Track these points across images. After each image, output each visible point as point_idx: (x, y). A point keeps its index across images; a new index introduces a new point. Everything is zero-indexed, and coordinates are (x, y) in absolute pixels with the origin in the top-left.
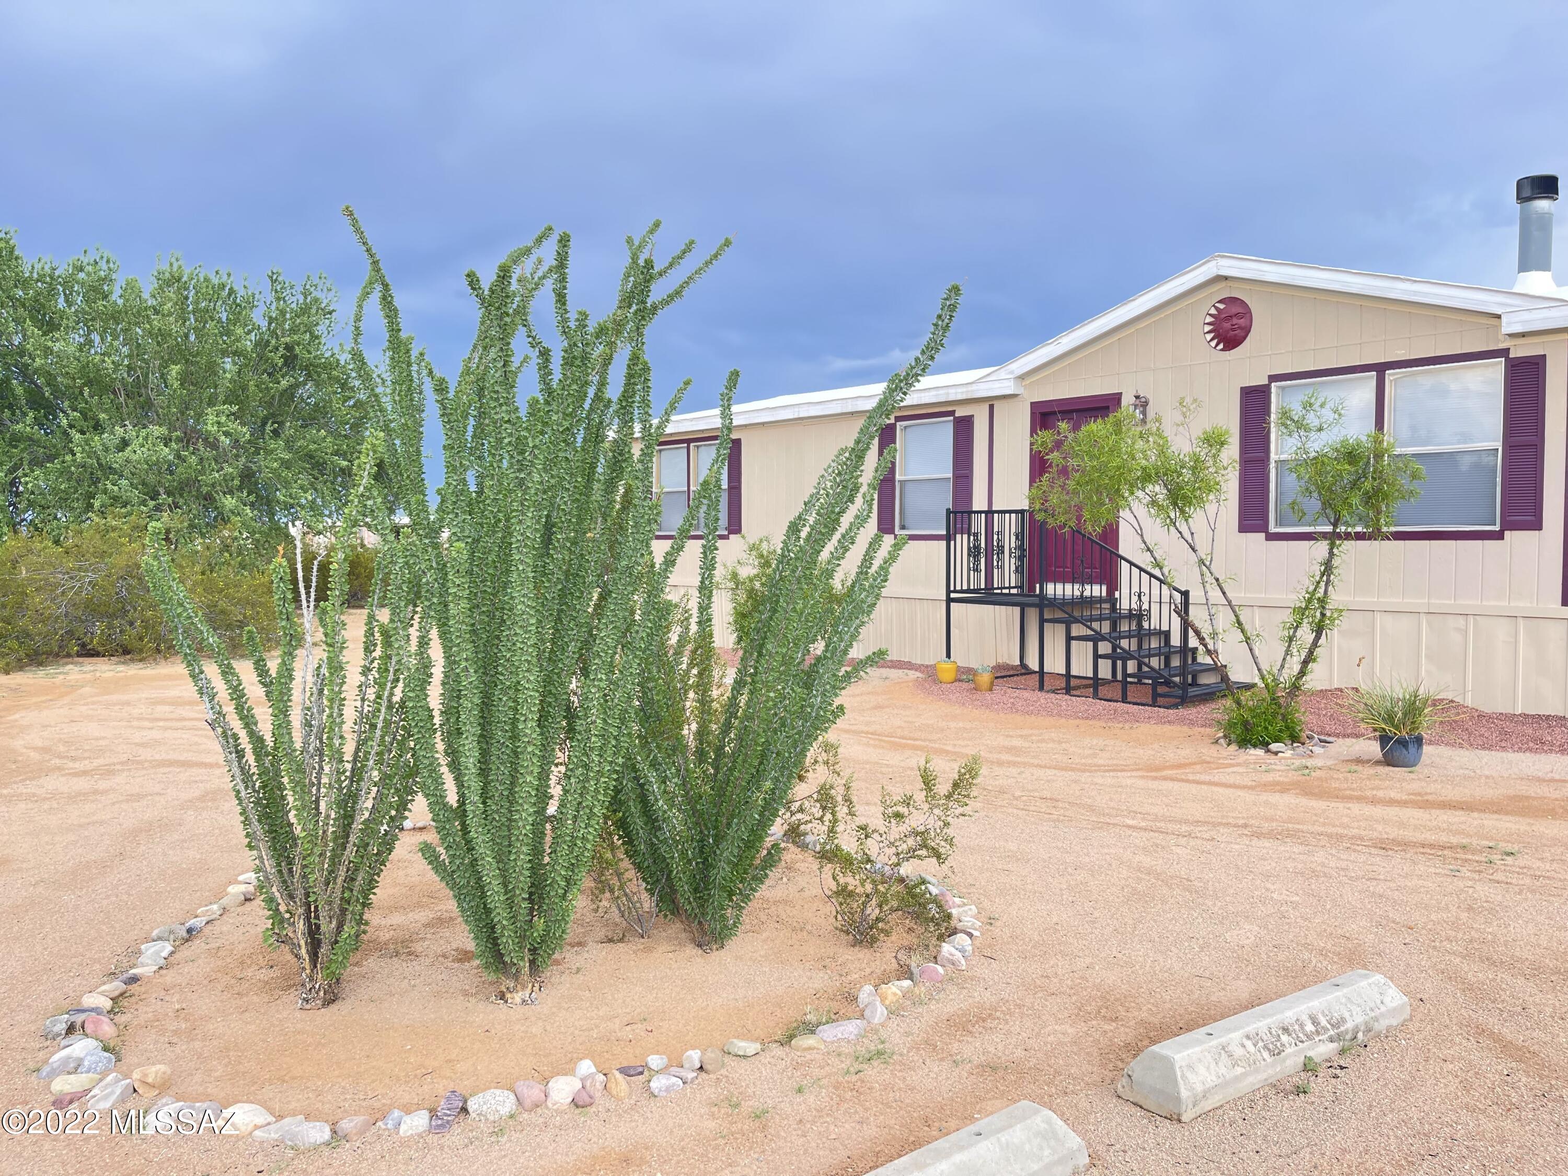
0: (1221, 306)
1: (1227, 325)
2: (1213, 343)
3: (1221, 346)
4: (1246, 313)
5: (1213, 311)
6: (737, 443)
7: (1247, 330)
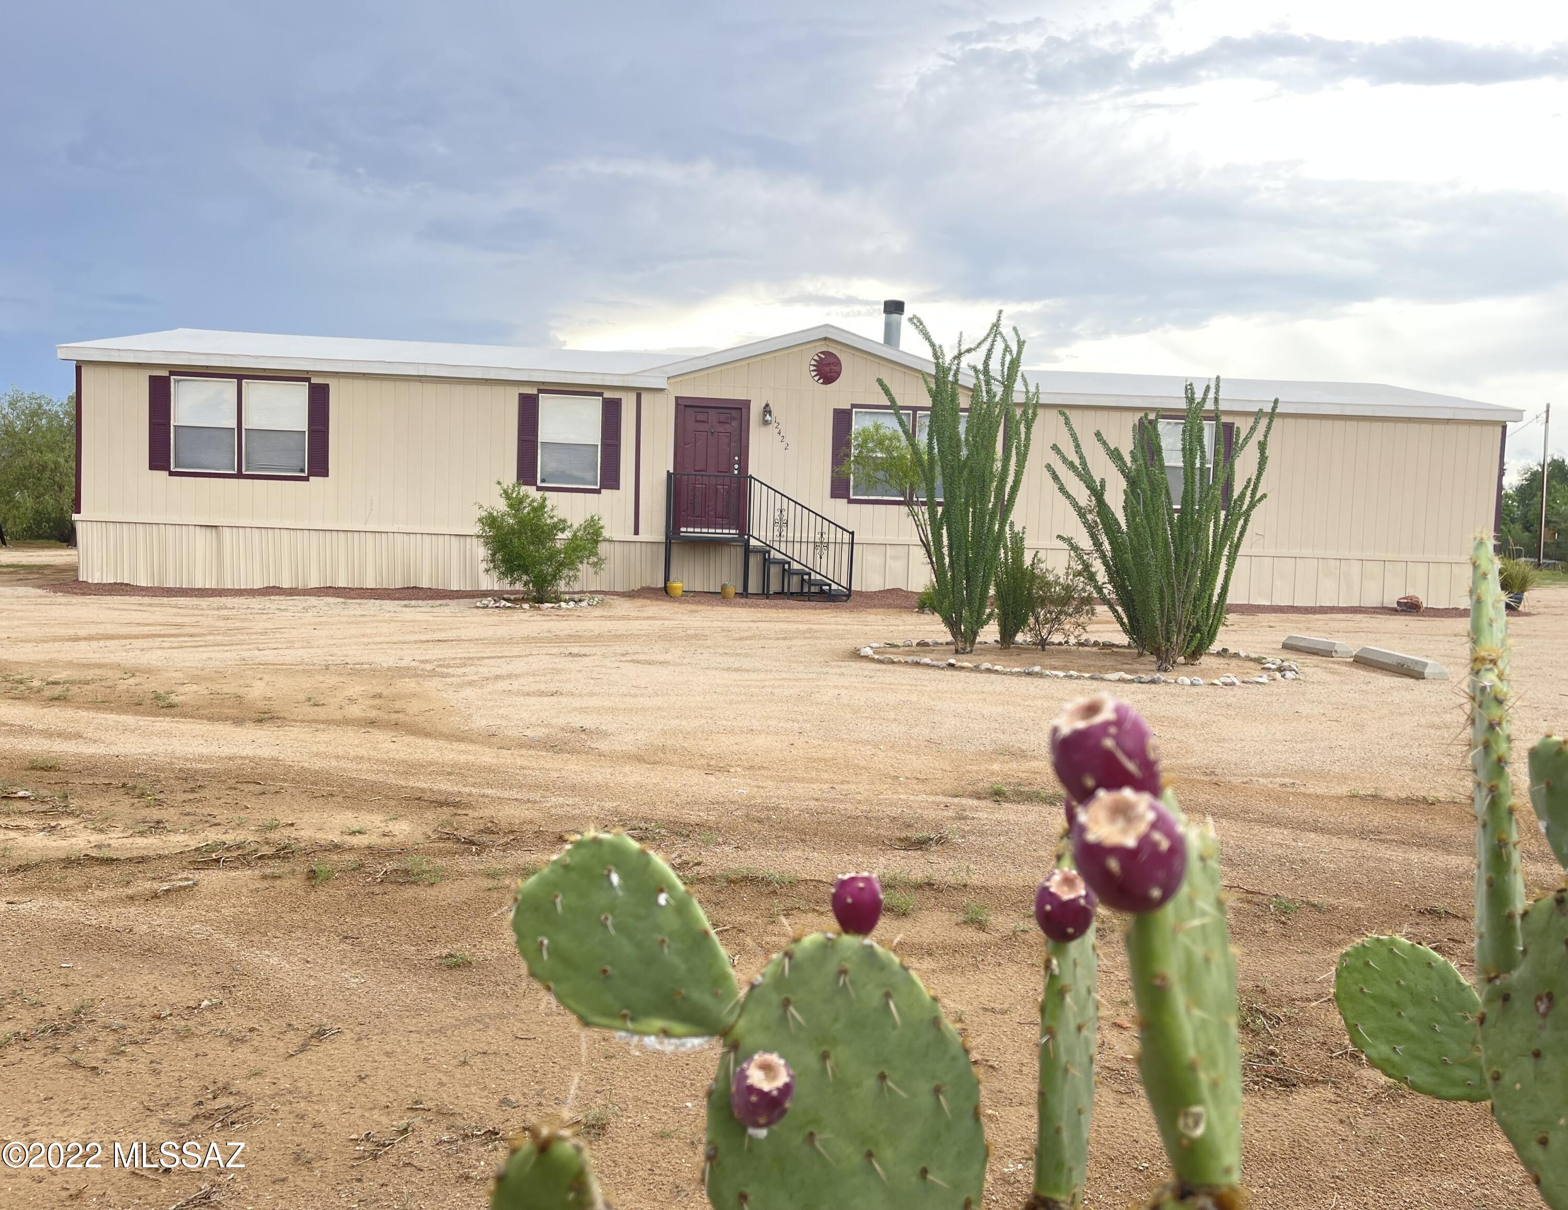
0: (823, 356)
1: (827, 369)
2: (816, 378)
3: (821, 381)
4: (838, 364)
5: (816, 358)
6: (325, 389)
7: (838, 374)
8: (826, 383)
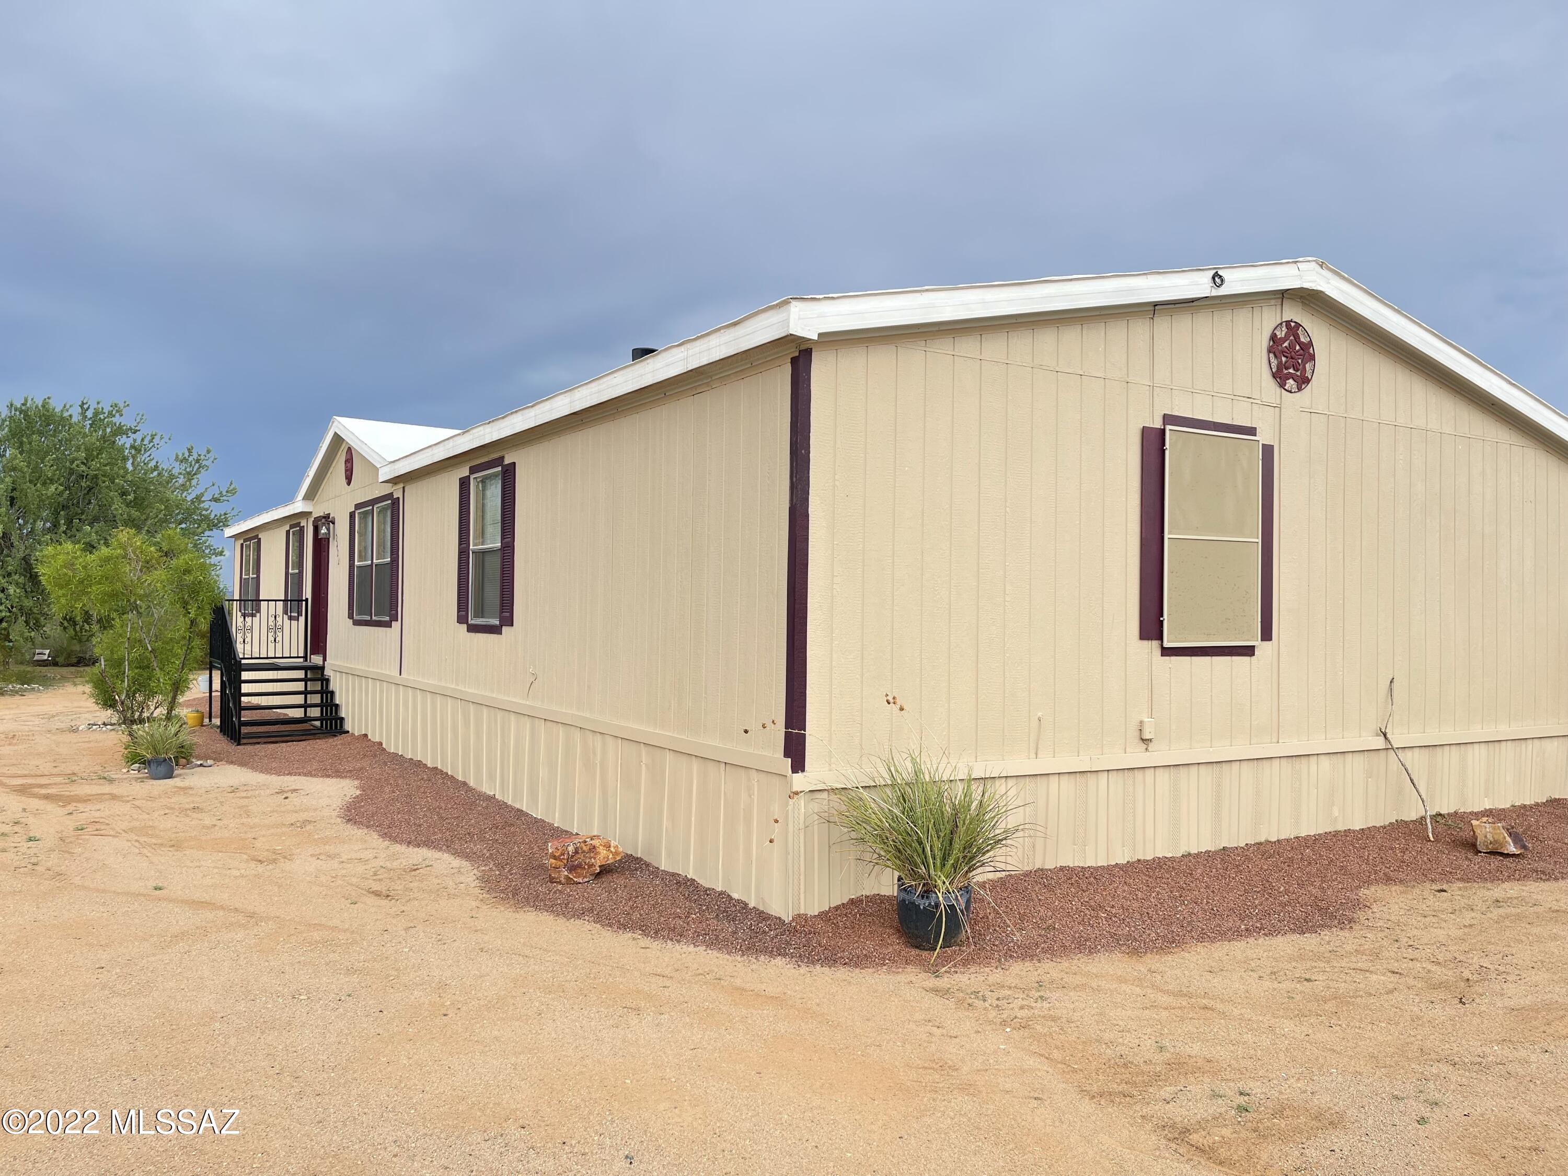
8: (349, 483)
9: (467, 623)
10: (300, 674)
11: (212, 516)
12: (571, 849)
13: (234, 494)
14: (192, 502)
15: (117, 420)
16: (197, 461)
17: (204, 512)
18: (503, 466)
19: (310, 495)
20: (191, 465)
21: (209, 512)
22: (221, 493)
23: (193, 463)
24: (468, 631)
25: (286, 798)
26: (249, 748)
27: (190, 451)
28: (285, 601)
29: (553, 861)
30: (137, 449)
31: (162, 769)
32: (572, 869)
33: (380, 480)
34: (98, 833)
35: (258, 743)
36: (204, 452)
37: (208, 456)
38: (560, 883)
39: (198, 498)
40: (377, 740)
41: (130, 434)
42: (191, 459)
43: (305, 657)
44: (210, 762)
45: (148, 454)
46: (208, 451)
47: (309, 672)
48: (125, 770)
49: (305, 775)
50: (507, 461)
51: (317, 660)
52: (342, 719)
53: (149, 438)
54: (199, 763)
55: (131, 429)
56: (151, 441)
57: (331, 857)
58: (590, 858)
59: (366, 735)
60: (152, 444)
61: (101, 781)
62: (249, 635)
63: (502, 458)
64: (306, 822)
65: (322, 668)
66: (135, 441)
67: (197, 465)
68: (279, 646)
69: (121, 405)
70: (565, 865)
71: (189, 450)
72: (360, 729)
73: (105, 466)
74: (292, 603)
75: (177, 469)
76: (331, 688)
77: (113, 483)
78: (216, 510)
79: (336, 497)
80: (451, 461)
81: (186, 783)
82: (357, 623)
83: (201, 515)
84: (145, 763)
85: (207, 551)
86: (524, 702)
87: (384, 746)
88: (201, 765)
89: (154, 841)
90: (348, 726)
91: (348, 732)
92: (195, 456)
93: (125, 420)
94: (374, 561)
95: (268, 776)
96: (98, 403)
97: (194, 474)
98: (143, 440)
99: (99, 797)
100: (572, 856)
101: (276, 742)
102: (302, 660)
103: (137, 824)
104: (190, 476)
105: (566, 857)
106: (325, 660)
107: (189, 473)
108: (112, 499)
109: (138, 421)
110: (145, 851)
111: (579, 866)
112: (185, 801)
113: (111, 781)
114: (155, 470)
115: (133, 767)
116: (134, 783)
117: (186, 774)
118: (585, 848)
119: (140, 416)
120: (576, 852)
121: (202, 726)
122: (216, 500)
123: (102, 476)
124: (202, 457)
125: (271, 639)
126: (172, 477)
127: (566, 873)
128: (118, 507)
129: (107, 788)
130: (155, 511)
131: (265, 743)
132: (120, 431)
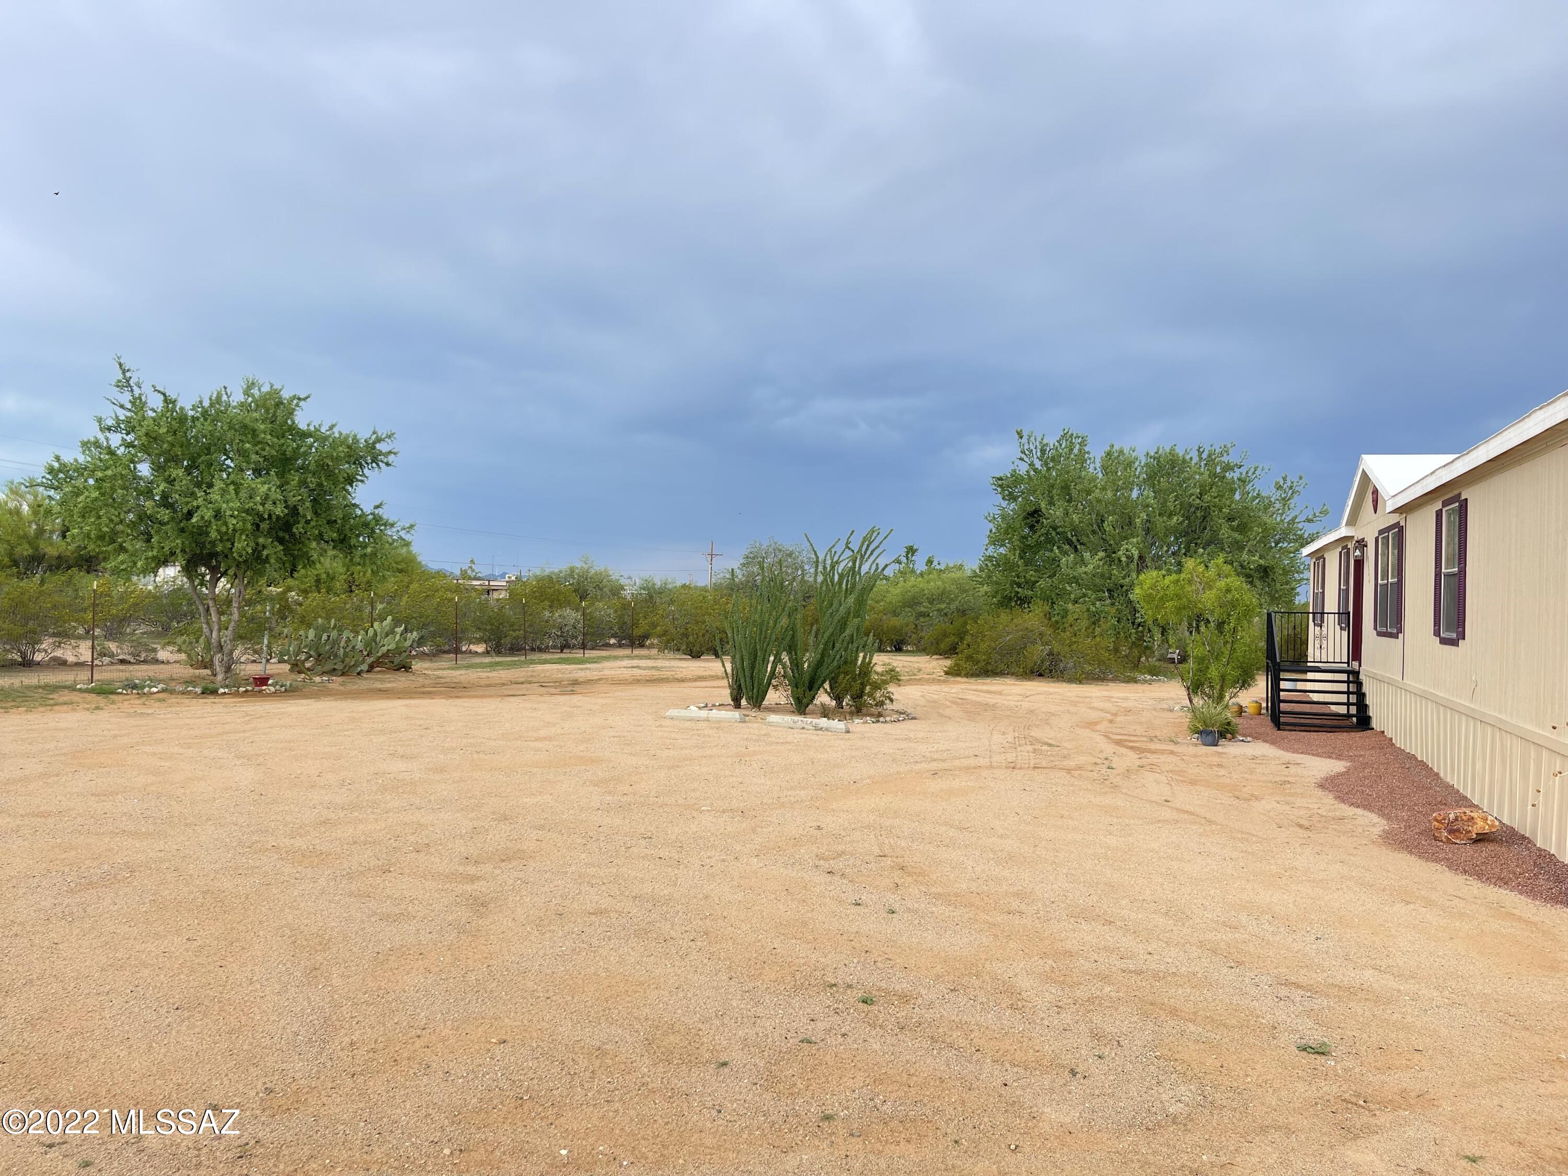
1: (1374, 498)
2: (1373, 509)
7: (1377, 501)
8: (1375, 512)
9: (1439, 636)
10: (1344, 677)
11: (1306, 536)
12: (1452, 816)
13: (1326, 514)
14: (1288, 523)
15: (1225, 459)
16: (1291, 488)
17: (1299, 532)
18: (1460, 502)
19: (1352, 522)
20: (1285, 492)
21: (1303, 531)
22: (1315, 514)
23: (1287, 490)
24: (1440, 643)
25: (1287, 767)
26: (1285, 733)
27: (1285, 479)
28: (1339, 613)
29: (1436, 823)
30: (1242, 480)
31: (1210, 738)
32: (1451, 832)
33: (1387, 512)
34: (1151, 770)
35: (1295, 730)
36: (1295, 480)
37: (1300, 482)
38: (1442, 841)
39: (1293, 520)
40: (1390, 736)
41: (1236, 469)
42: (1285, 486)
43: (1348, 663)
44: (1249, 739)
45: (1251, 484)
46: (1301, 478)
47: (1351, 676)
48: (1189, 738)
49: (1313, 755)
50: (1463, 497)
51: (1355, 665)
52: (1370, 717)
53: (1253, 470)
54: (1241, 739)
55: (1237, 465)
56: (1254, 473)
57: (1287, 803)
58: (1469, 826)
59: (1383, 732)
60: (1254, 475)
61: (1170, 743)
62: (1325, 642)
63: (1460, 494)
64: (1285, 782)
65: (1358, 673)
66: (1241, 474)
67: (1291, 491)
68: (1324, 651)
69: (1229, 446)
70: (1446, 828)
71: (1283, 478)
72: (1380, 727)
73: (1215, 498)
74: (1342, 614)
75: (1275, 495)
76: (1364, 690)
77: (1221, 512)
78: (1308, 529)
79: (1369, 523)
80: (1430, 496)
81: (1225, 750)
82: (1380, 634)
83: (1295, 534)
84: (1200, 733)
85: (1302, 567)
86: (1468, 704)
87: (1394, 742)
88: (1243, 741)
89: (1181, 779)
90: (1374, 724)
91: (1373, 729)
92: (1289, 484)
93: (1231, 458)
94: (1390, 580)
95: (1282, 752)
96: (1212, 446)
97: (1289, 499)
98: (1247, 473)
99: (1163, 752)
100: (1452, 822)
101: (1310, 731)
102: (1346, 665)
103: (1176, 769)
104: (1285, 501)
105: (1446, 821)
106: (1360, 666)
107: (1284, 499)
108: (1221, 525)
109: (1243, 457)
110: (1172, 783)
111: (1458, 830)
112: (1215, 760)
113: (1176, 743)
114: (1257, 498)
115: (1194, 736)
116: (1190, 746)
117: (1229, 745)
118: (1464, 818)
119: (1244, 453)
120: (1456, 819)
121: (1260, 714)
122: (1309, 521)
123: (1213, 506)
124: (1295, 484)
125: (1317, 646)
126: (1271, 504)
127: (1446, 834)
128: (1225, 532)
129: (1172, 747)
130: (1254, 534)
131: (1300, 731)
132: (1228, 468)
